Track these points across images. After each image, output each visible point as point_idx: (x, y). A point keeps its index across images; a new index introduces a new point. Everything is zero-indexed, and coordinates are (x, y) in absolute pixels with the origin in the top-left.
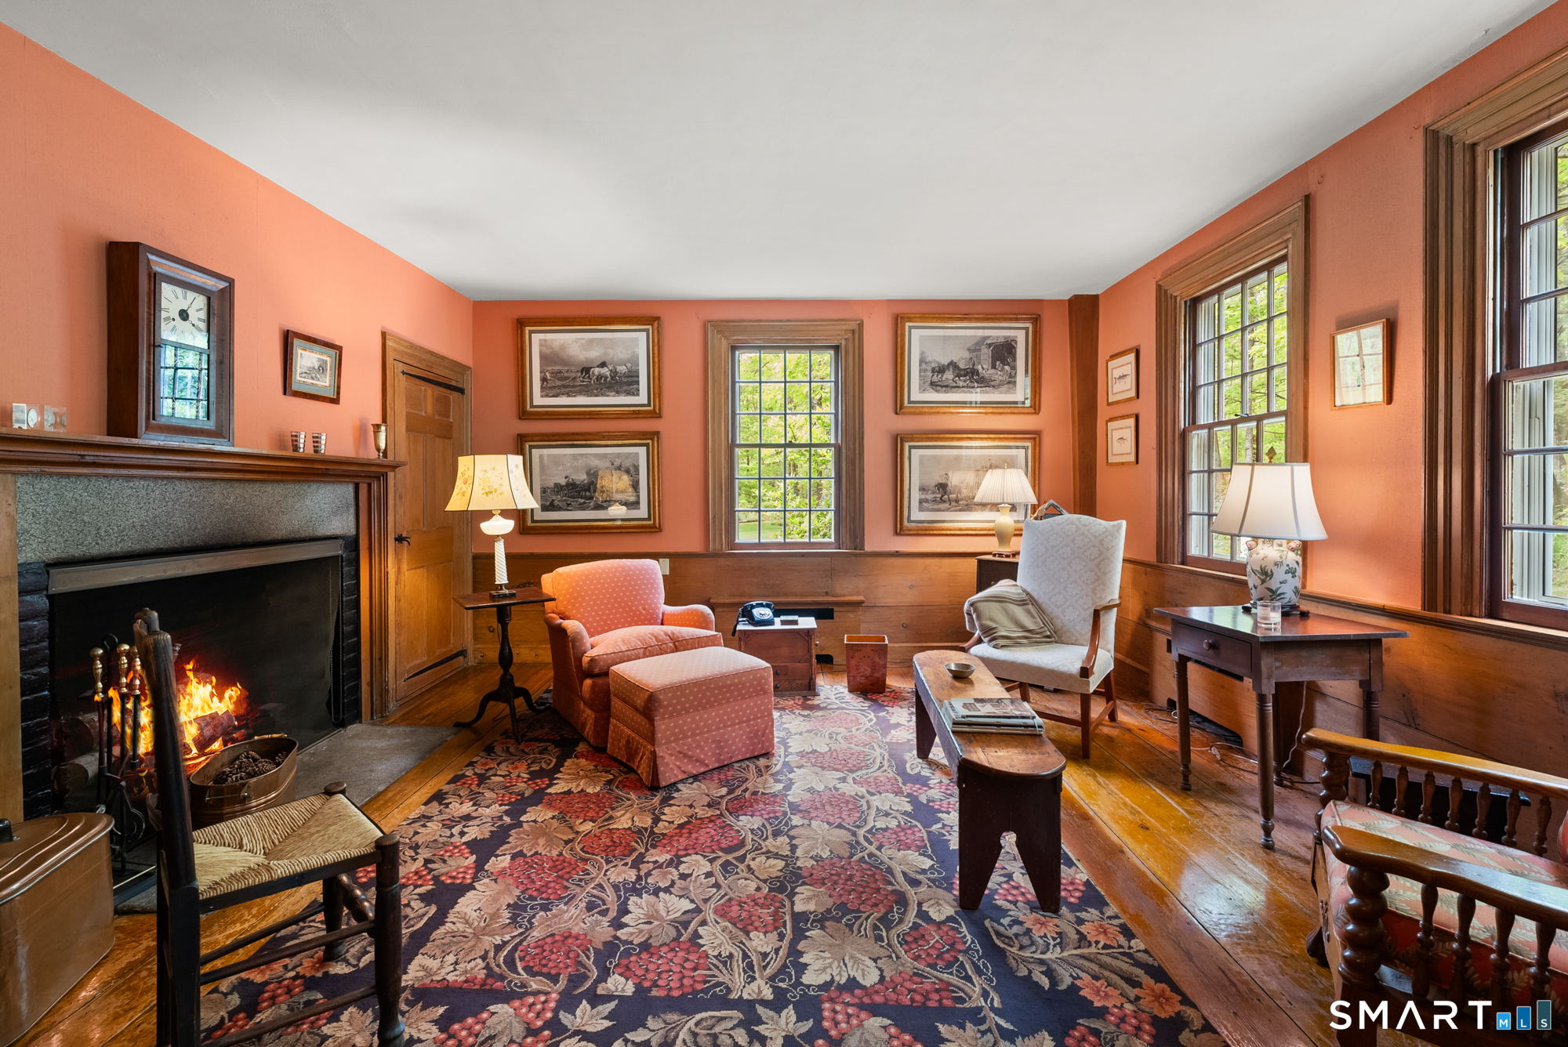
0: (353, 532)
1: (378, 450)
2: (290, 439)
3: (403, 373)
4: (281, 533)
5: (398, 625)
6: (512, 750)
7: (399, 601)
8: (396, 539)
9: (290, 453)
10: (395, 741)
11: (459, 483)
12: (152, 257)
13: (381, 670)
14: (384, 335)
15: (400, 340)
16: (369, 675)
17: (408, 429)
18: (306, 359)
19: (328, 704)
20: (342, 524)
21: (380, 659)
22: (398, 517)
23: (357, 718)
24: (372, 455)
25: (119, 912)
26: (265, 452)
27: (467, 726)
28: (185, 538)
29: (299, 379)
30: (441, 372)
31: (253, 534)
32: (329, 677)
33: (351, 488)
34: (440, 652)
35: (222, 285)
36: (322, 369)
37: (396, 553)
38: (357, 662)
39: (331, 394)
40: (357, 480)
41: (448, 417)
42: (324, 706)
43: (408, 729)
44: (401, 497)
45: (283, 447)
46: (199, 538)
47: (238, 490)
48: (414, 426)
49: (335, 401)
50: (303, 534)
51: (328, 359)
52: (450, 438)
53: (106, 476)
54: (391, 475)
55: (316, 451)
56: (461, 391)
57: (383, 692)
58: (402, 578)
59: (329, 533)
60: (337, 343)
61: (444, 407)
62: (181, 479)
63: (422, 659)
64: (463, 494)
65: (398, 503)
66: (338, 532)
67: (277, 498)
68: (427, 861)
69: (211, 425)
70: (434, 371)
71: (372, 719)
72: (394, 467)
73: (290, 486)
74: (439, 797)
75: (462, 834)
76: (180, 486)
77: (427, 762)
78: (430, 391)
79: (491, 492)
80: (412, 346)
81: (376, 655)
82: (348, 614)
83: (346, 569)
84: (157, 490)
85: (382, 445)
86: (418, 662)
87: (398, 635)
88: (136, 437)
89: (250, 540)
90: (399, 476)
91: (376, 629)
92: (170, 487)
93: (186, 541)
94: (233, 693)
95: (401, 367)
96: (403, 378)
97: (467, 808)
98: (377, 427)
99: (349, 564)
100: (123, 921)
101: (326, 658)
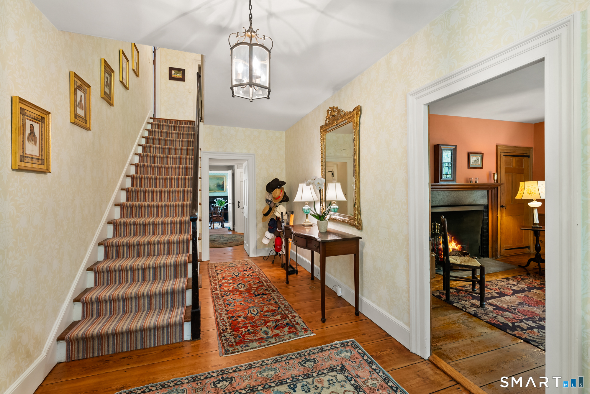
0: (487, 204)
1: (494, 180)
2: (469, 180)
3: (504, 156)
4: (467, 203)
5: (501, 233)
6: (537, 276)
7: (502, 225)
8: (501, 206)
9: (469, 184)
10: (498, 264)
11: (520, 190)
12: (441, 146)
13: (495, 244)
14: (497, 146)
15: (502, 146)
16: (491, 245)
17: (506, 173)
18: (473, 158)
19: (479, 250)
20: (484, 201)
21: (495, 241)
22: (502, 200)
23: (487, 256)
24: (492, 182)
25: (436, 273)
26: (463, 184)
27: (524, 267)
28: (447, 203)
29: (472, 164)
30: (519, 152)
31: (460, 203)
32: (479, 242)
33: (486, 192)
34: (518, 245)
35: (454, 147)
36: (478, 160)
37: (501, 211)
38: (487, 240)
39: (480, 166)
40: (488, 189)
41: (522, 166)
42: (478, 250)
43: (502, 263)
44: (503, 194)
45: (467, 182)
46: (449, 203)
47: (457, 193)
48: (508, 171)
49: (482, 168)
50: (473, 204)
51: (479, 157)
52: (523, 173)
53: (433, 190)
54: (499, 188)
55: (476, 182)
56: (528, 157)
57: (496, 251)
58: (503, 218)
59: (480, 204)
60: (482, 152)
61: (520, 163)
62: (446, 190)
63: (510, 245)
64: (521, 194)
65: (502, 195)
66: (482, 203)
67: (466, 194)
68: (499, 288)
69: (452, 179)
70: (516, 152)
71: (492, 258)
72: (500, 185)
73: (469, 191)
74: (507, 279)
75: (511, 287)
76: (446, 192)
77: (506, 271)
78: (514, 159)
79: (531, 193)
80: (507, 146)
81: (494, 239)
82: (485, 226)
83: (484, 214)
84: (442, 193)
85: (496, 178)
86: (509, 246)
87: (501, 235)
88: (438, 183)
89: (460, 204)
90: (502, 187)
91: (494, 231)
92: (444, 192)
93: (447, 204)
94: (459, 246)
95: (503, 154)
96: (504, 157)
97: (515, 283)
98: (494, 174)
99: (485, 212)
100: (437, 274)
101: (479, 237)
